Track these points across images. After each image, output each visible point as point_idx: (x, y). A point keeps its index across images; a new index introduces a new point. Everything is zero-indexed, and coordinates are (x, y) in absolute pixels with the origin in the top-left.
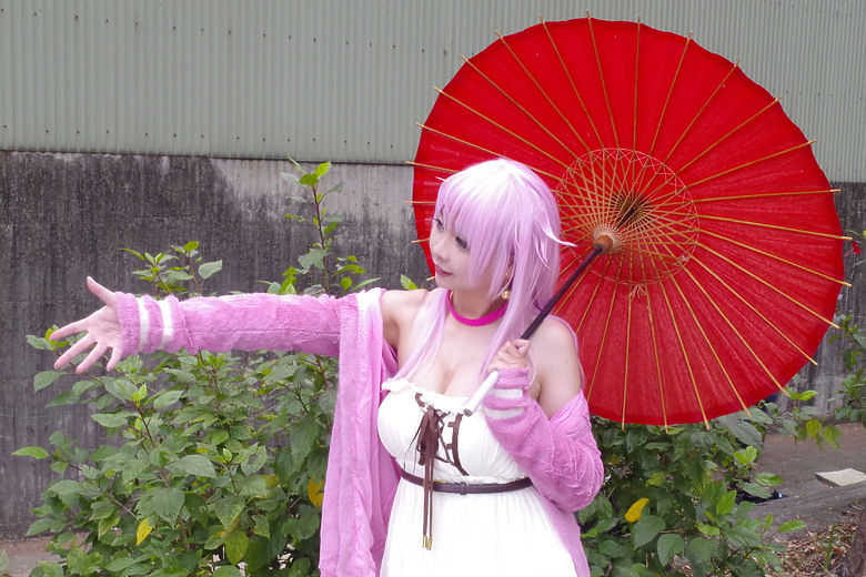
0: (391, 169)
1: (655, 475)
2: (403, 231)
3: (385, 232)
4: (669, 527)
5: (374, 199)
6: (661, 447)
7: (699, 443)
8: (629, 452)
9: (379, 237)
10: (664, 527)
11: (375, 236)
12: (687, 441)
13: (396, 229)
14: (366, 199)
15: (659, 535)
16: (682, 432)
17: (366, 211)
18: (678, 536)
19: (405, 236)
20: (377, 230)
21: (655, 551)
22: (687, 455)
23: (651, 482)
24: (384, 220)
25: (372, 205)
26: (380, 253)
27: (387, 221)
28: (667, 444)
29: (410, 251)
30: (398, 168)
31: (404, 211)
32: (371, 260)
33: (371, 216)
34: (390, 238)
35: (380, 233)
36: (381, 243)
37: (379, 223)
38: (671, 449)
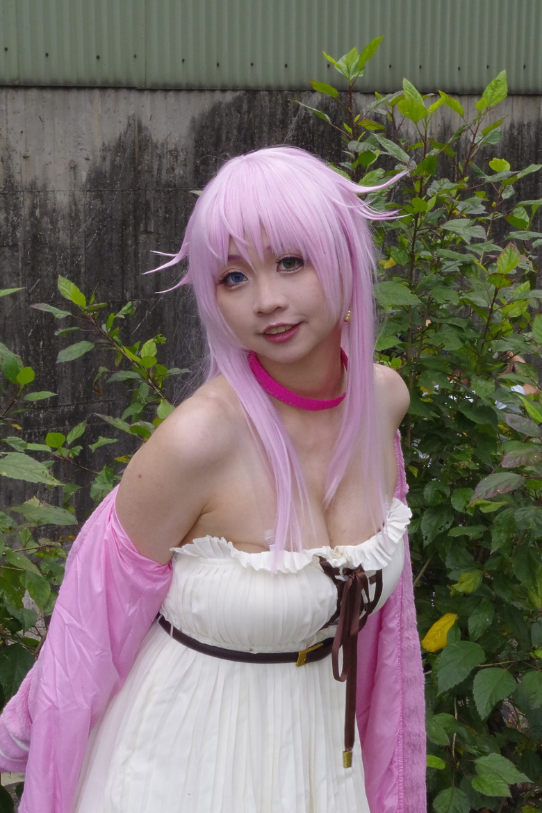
0: (48, 95)
1: (464, 576)
2: (74, 202)
3: (43, 206)
4: (491, 659)
5: (21, 148)
6: (473, 532)
7: (528, 524)
8: (426, 543)
9: (32, 214)
10: (483, 658)
11: (25, 212)
12: (511, 521)
13: (61, 199)
14: (7, 148)
15: (475, 672)
16: (503, 508)
17: (8, 168)
18: (504, 671)
19: (77, 211)
20: (28, 203)
21: (471, 695)
22: (512, 544)
23: (460, 588)
24: (39, 184)
25: (17, 159)
26: (36, 241)
27: (45, 186)
28: (482, 528)
29: (88, 236)
30: (60, 93)
31: (74, 168)
32: (20, 254)
33: (18, 177)
34: (53, 215)
35: (34, 207)
36: (36, 224)
37: (32, 189)
38: (487, 536)
